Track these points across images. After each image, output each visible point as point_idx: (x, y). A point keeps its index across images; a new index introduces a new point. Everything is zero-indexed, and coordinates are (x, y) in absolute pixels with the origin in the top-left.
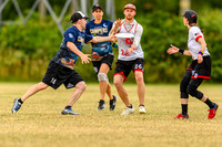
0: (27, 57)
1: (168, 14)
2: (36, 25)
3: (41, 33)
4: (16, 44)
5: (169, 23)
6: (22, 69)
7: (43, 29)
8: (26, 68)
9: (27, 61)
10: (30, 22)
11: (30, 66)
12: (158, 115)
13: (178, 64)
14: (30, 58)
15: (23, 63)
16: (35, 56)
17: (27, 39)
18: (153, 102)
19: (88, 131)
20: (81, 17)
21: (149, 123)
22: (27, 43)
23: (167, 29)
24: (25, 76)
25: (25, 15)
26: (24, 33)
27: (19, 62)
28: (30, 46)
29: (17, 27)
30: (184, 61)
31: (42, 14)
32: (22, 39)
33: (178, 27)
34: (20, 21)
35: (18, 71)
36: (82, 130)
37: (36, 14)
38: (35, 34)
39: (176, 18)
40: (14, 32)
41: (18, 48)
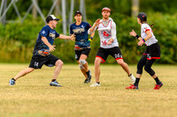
0: (24, 46)
1: (123, 16)
2: (30, 23)
3: (34, 29)
4: (16, 37)
5: (124, 21)
6: (20, 54)
7: (35, 26)
8: (23, 53)
9: (24, 49)
10: (26, 21)
11: (26, 52)
12: (116, 87)
13: (130, 51)
14: (26, 47)
15: (21, 50)
16: (29, 45)
17: (23, 33)
18: (113, 77)
19: (67, 97)
20: (52, 19)
21: (110, 92)
22: (24, 36)
23: (123, 26)
24: (23, 59)
25: (22, 16)
26: (21, 29)
27: (18, 50)
28: (26, 38)
29: (17, 25)
30: (135, 48)
31: (34, 16)
32: (20, 33)
33: (130, 25)
34: (19, 21)
35: (17, 56)
36: (63, 97)
37: (30, 16)
38: (29, 30)
39: (129, 18)
40: (15, 28)
41: (17, 39)
